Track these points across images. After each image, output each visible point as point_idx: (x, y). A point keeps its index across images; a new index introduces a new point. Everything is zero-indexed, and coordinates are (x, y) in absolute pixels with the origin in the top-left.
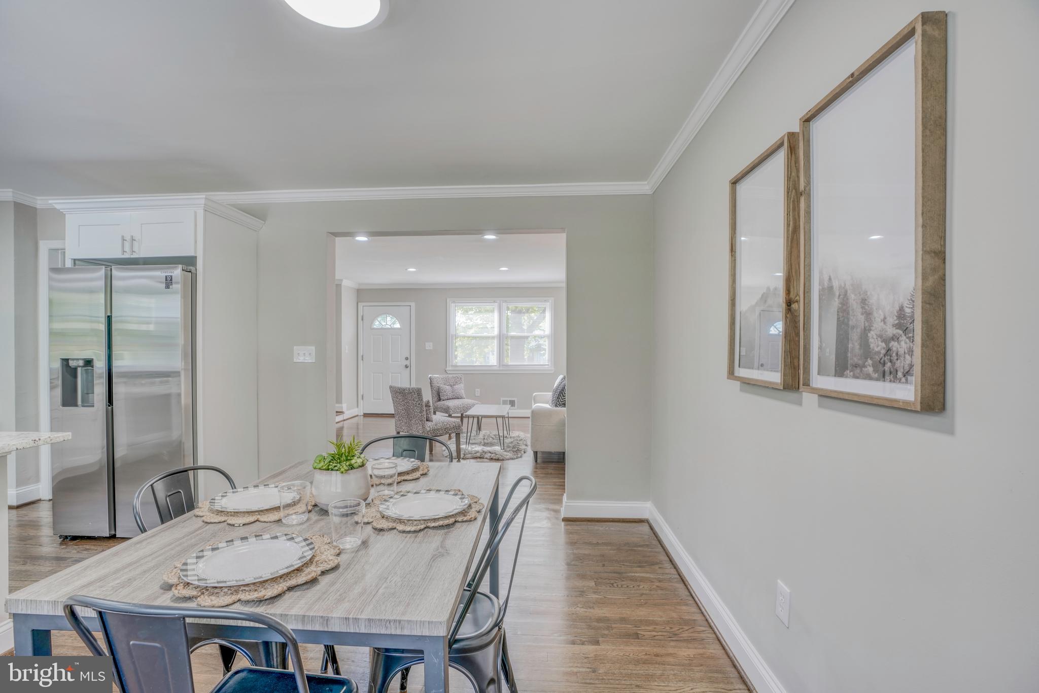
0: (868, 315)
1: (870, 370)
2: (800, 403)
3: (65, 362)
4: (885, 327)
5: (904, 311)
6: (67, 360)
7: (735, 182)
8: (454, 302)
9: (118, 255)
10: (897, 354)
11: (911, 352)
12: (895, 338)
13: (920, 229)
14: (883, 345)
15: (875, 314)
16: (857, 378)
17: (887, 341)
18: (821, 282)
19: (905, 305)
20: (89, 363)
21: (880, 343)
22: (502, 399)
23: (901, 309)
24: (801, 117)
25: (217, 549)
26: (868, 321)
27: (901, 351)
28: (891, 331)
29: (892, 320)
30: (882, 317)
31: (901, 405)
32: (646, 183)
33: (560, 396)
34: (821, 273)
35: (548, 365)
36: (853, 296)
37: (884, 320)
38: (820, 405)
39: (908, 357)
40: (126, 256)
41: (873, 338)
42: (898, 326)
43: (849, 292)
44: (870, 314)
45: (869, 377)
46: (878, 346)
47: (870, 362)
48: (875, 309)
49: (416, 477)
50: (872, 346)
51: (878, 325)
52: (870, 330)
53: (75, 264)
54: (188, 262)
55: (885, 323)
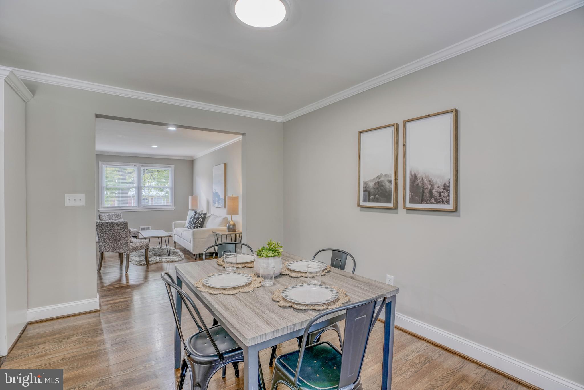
0: (432, 186)
1: (433, 201)
2: (397, 213)
4: (439, 189)
5: (446, 185)
7: (360, 133)
8: (105, 164)
10: (443, 197)
11: (448, 196)
12: (443, 192)
13: (455, 164)
14: (438, 194)
15: (435, 185)
16: (428, 203)
17: (440, 193)
18: (411, 175)
19: (447, 183)
21: (437, 193)
23: (445, 184)
24: (404, 120)
26: (432, 187)
27: (445, 196)
28: (442, 190)
29: (442, 187)
30: (438, 186)
31: (448, 210)
34: (411, 171)
35: (171, 205)
36: (426, 180)
37: (439, 187)
38: (407, 213)
39: (447, 197)
41: (434, 192)
42: (444, 189)
43: (424, 178)
44: (433, 185)
45: (432, 203)
46: (436, 194)
47: (433, 199)
48: (435, 184)
50: (434, 194)
51: (436, 188)
52: (433, 190)
55: (439, 188)
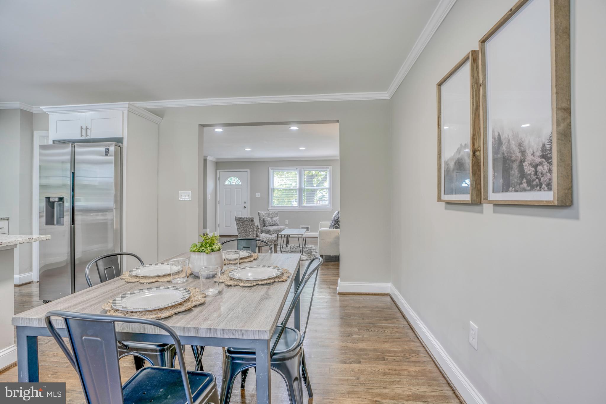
0: (523, 152)
1: (525, 185)
2: (481, 212)
3: (48, 198)
4: (534, 158)
5: (545, 147)
6: (49, 198)
7: (440, 85)
8: (273, 169)
9: (78, 137)
10: (541, 174)
11: (550, 171)
12: (541, 164)
13: (555, 95)
14: (533, 169)
15: (527, 151)
16: (517, 191)
17: (536, 166)
18: (494, 138)
19: (546, 143)
20: (61, 199)
21: (531, 168)
22: (301, 226)
23: (544, 145)
24: (479, 40)
25: (134, 293)
26: (523, 156)
27: (544, 171)
28: (538, 160)
29: (539, 153)
30: (532, 153)
31: (545, 204)
32: (386, 92)
33: (336, 223)
34: (493, 131)
35: (329, 206)
36: (513, 142)
37: (533, 154)
38: (494, 212)
39: (548, 174)
40: (83, 138)
41: (526, 166)
42: (543, 157)
43: (511, 140)
44: (524, 152)
45: (525, 190)
46: (530, 170)
47: (525, 180)
48: (527, 148)
49: (251, 260)
50: (526, 171)
51: (529, 158)
52: (524, 161)
53: (54, 143)
54: (119, 141)
55: (534, 156)
